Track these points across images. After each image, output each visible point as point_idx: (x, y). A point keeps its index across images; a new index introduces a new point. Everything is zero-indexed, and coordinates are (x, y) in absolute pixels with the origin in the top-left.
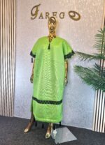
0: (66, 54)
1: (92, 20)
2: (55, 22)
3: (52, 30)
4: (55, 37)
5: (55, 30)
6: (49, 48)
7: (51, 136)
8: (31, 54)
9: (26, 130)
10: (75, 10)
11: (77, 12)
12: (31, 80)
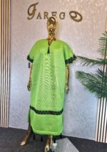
0: (67, 58)
2: (54, 23)
3: (52, 32)
4: (55, 39)
5: (55, 32)
6: (48, 52)
7: (50, 150)
8: (28, 58)
9: (23, 143)
10: (77, 10)
11: (79, 12)
12: (29, 87)
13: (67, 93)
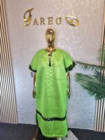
1: (91, 25)
13: (69, 97)
